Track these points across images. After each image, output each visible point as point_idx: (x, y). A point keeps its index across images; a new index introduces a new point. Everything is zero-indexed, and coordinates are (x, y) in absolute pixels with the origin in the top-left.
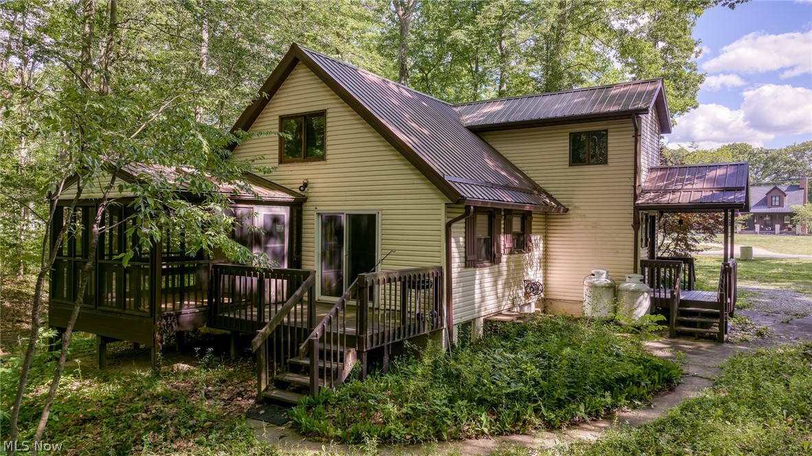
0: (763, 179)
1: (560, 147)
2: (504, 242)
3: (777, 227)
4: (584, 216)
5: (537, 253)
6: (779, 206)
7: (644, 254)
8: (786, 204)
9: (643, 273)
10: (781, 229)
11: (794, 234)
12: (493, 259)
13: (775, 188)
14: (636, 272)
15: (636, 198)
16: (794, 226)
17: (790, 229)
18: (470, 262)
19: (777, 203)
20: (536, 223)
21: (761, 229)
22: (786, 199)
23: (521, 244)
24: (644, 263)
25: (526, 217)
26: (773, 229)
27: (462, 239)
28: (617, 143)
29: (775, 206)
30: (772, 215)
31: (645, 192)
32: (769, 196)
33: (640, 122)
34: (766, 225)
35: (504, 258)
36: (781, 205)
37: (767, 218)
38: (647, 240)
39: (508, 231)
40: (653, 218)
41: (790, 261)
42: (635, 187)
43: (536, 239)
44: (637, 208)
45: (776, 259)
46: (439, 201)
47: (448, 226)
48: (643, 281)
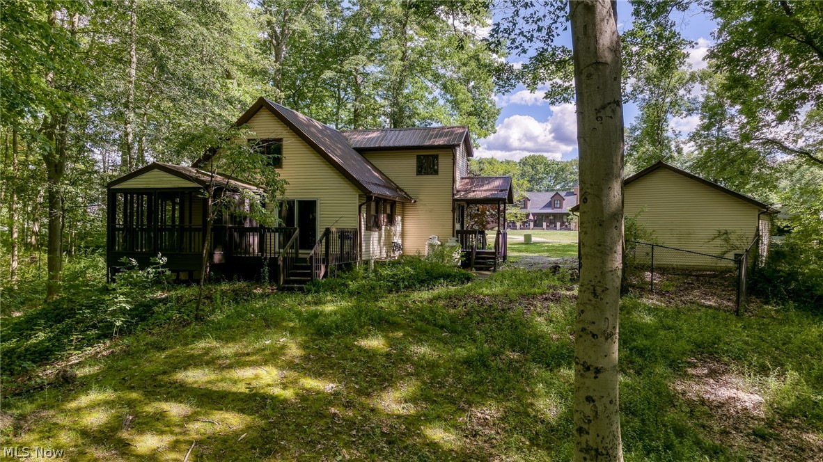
0: (555, 186)
1: (410, 164)
2: (383, 218)
3: (558, 224)
4: (425, 205)
5: (399, 228)
6: (559, 208)
7: (458, 227)
8: (564, 206)
9: (457, 237)
10: (561, 226)
11: (570, 229)
12: (378, 227)
13: (557, 193)
14: (453, 236)
15: (453, 195)
16: (570, 224)
17: (566, 226)
18: (368, 228)
19: (558, 206)
20: (398, 209)
21: (547, 226)
22: (564, 202)
23: (391, 221)
24: (458, 232)
25: (393, 204)
26: (555, 226)
27: (365, 215)
28: (443, 163)
29: (557, 208)
30: (554, 215)
31: (458, 191)
32: (553, 199)
33: (456, 152)
34: (551, 223)
35: (383, 228)
36: (561, 207)
37: (551, 218)
38: (459, 219)
39: (385, 212)
40: (463, 207)
41: (554, 244)
42: (453, 188)
43: (399, 218)
44: (454, 200)
45: (546, 243)
46: (355, 193)
47: (360, 206)
48: (457, 241)
